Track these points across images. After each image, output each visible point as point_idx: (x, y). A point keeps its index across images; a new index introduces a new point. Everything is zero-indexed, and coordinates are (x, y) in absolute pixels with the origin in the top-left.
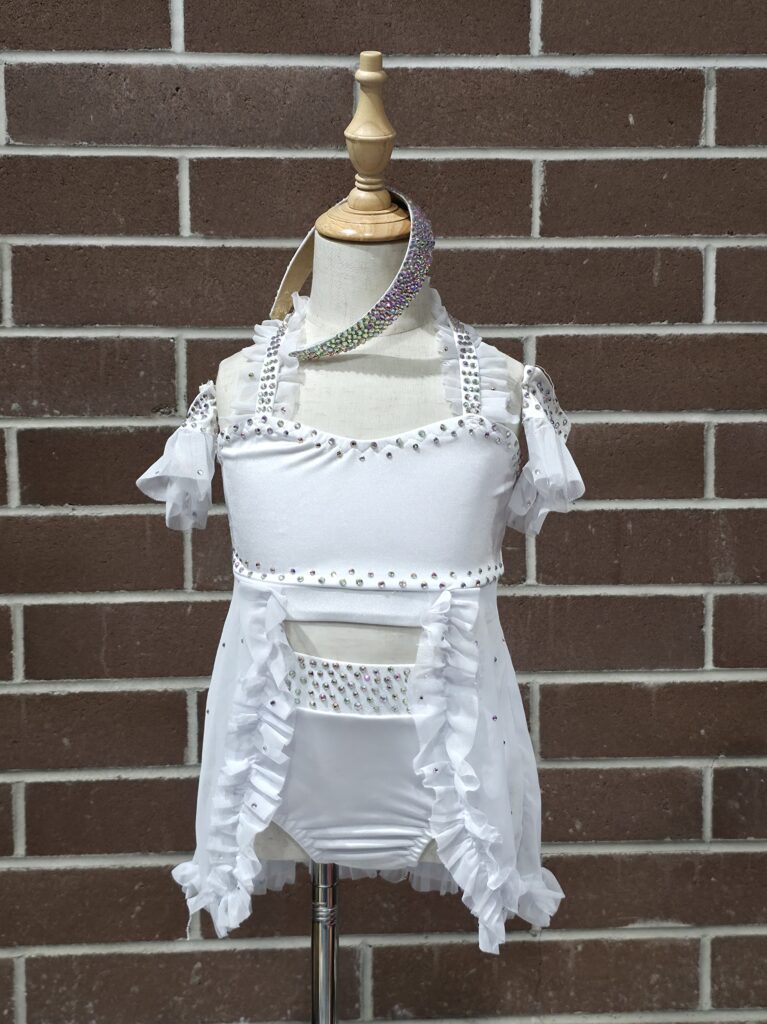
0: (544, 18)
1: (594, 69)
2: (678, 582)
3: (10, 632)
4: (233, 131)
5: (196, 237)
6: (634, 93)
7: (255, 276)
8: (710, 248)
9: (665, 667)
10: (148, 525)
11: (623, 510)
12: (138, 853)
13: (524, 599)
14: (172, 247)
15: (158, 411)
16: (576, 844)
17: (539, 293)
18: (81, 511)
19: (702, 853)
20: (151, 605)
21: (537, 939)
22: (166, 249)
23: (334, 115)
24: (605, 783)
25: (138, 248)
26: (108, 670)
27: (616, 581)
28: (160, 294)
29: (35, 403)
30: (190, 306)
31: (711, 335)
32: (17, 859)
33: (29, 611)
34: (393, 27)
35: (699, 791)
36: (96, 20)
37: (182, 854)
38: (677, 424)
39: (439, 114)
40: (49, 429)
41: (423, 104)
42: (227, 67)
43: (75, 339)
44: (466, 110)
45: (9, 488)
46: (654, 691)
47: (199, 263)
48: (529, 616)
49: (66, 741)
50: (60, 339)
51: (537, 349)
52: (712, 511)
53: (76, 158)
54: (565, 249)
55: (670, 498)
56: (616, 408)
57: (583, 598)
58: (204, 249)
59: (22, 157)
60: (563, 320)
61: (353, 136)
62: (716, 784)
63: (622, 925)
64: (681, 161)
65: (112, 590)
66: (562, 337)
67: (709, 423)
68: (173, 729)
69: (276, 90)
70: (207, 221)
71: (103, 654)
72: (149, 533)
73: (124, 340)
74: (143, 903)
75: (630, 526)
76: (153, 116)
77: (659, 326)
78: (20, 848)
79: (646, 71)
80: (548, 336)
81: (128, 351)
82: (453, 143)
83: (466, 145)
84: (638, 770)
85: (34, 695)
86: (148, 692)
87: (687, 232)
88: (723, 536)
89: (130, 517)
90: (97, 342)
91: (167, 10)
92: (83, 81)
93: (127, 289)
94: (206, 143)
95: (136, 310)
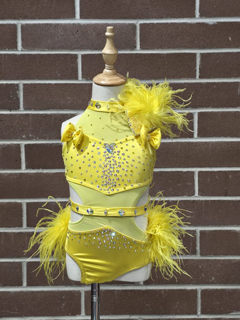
0: (200, 5)
1: (217, 22)
3: (22, 211)
4: (95, 45)
5: (83, 80)
6: (231, 30)
11: (228, 171)
12: (64, 286)
13: (194, 201)
14: (76, 83)
16: (212, 285)
17: (199, 97)
18: (45, 171)
21: (199, 317)
22: (73, 84)
23: (129, 39)
24: (222, 264)
25: (65, 84)
27: (226, 195)
28: (72, 99)
29: (30, 135)
30: (81, 103)
32: (24, 287)
33: (28, 204)
34: (149, 9)
36: (51, 9)
37: (78, 286)
39: (164, 38)
40: (35, 144)
41: (159, 35)
42: (94, 24)
43: (43, 114)
44: (174, 37)
45: (22, 163)
46: (239, 233)
47: (85, 89)
48: (196, 207)
50: (39, 114)
51: (198, 116)
53: (44, 55)
54: (207, 82)
56: (225, 136)
57: (214, 201)
58: (86, 84)
59: (26, 54)
60: (207, 106)
61: (105, 53)
63: (229, 313)
65: (55, 197)
66: (207, 112)
70: (87, 75)
73: (59, 114)
74: (65, 303)
75: (230, 176)
76: (69, 40)
78: (25, 284)
79: (235, 22)
80: (202, 112)
81: (61, 118)
82: (169, 48)
83: (174, 48)
84: (234, 260)
85: (30, 232)
90: (50, 116)
91: (74, 5)
92: (46, 29)
93: (61, 97)
94: (86, 49)
95: (64, 104)
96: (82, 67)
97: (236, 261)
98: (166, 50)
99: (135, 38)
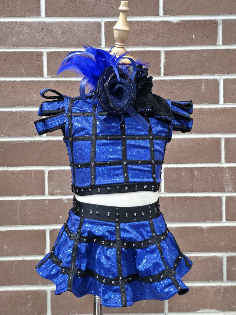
0: (164, 4)
1: (181, 20)
2: (213, 192)
4: (61, 42)
5: (49, 77)
6: (194, 28)
7: (68, 90)
8: (221, 78)
9: (209, 221)
10: (33, 173)
11: (193, 167)
12: (30, 285)
14: (41, 81)
15: (36, 135)
17: (164, 94)
18: (11, 169)
19: (223, 286)
20: (34, 200)
22: (39, 82)
23: (94, 37)
25: (30, 81)
26: (20, 222)
27: (192, 191)
28: (37, 97)
31: (222, 108)
34: (114, 8)
35: (222, 264)
36: (16, 7)
37: (44, 286)
38: (211, 138)
42: (59, 22)
43: (9, 111)
44: (138, 34)
46: (206, 229)
47: (50, 86)
48: (162, 204)
49: (5, 247)
50: (4, 111)
52: (224, 167)
53: (9, 52)
54: (172, 80)
55: (209, 163)
57: (180, 197)
58: (52, 81)
62: (227, 261)
63: (196, 311)
64: (211, 50)
65: (21, 195)
67: (222, 138)
68: (41, 243)
69: (75, 29)
70: (53, 72)
71: (18, 217)
72: (33, 176)
73: (25, 112)
74: (31, 303)
75: (196, 173)
76: (35, 38)
77: (204, 105)
79: (198, 21)
81: (26, 115)
82: (134, 45)
83: (138, 46)
84: (201, 257)
86: (33, 230)
87: (213, 74)
88: (228, 176)
89: (27, 171)
90: (16, 113)
91: (39, 3)
92: (12, 27)
93: (26, 95)
94: (52, 47)
95: (29, 102)
96: (47, 64)
97: (202, 258)
98: (131, 47)
99: (100, 36)
